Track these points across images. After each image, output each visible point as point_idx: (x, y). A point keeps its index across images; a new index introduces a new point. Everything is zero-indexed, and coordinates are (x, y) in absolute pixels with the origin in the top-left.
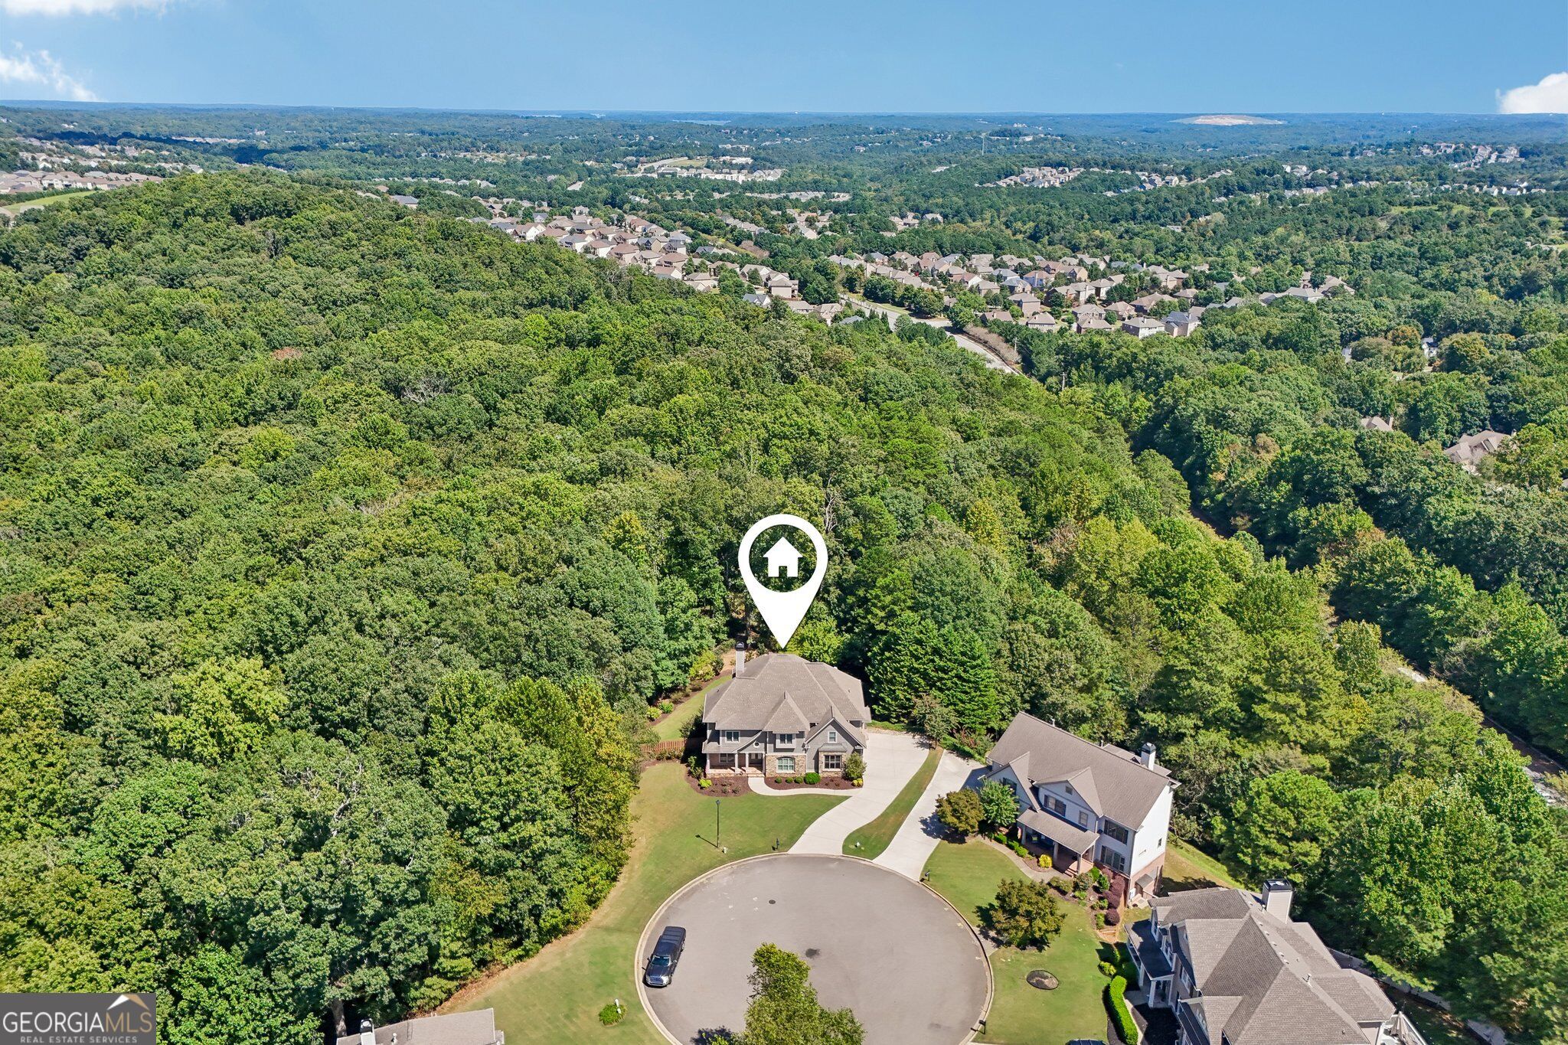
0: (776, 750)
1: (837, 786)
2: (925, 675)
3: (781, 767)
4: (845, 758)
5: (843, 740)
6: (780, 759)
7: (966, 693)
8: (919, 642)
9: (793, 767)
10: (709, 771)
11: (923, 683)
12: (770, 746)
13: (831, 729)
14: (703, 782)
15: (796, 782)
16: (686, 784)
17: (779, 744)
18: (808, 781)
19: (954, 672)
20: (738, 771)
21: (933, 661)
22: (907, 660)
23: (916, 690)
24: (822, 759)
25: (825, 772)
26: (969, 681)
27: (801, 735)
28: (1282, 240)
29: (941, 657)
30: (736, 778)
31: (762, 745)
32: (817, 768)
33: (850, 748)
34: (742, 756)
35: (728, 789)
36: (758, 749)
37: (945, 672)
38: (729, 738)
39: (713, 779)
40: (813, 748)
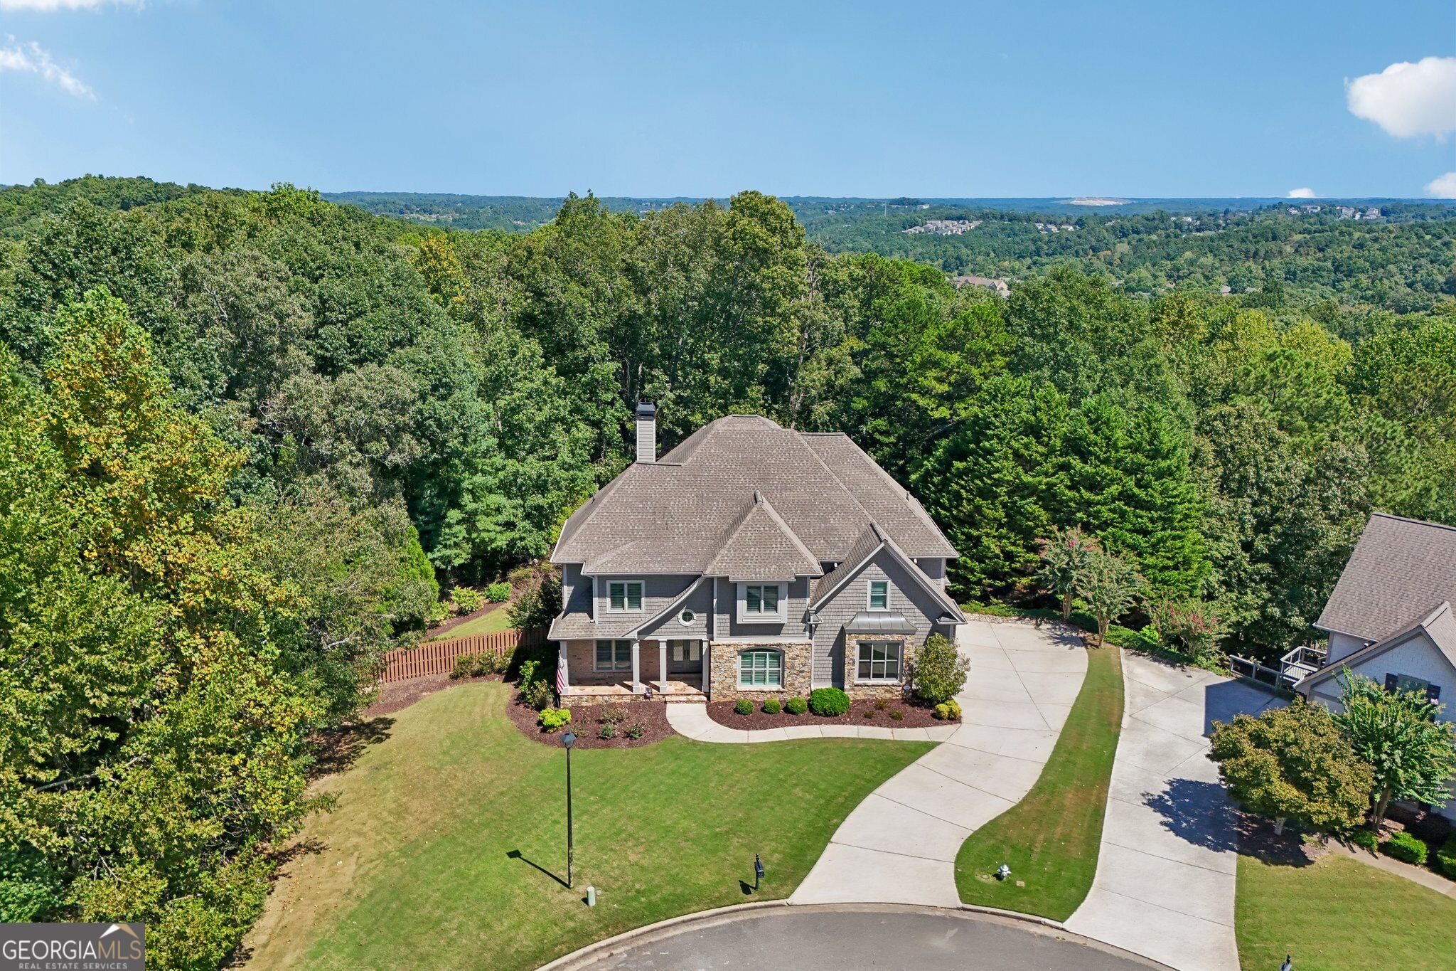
0: (738, 630)
1: (895, 720)
2: (1048, 498)
3: (747, 677)
4: (911, 651)
5: (906, 603)
6: (746, 654)
7: (1145, 533)
8: (1034, 431)
9: (779, 679)
10: (568, 691)
11: (1044, 516)
12: (721, 620)
13: (875, 572)
14: (549, 715)
15: (789, 713)
16: (506, 722)
17: (745, 615)
18: (817, 710)
19: (1114, 489)
20: (640, 688)
21: (1065, 467)
22: (1008, 470)
23: (1027, 534)
24: (852, 651)
25: (858, 687)
26: (1149, 506)
27: (798, 588)
28: (1192, 263)
29: (1084, 457)
30: (634, 707)
31: (700, 619)
32: (838, 677)
33: (924, 625)
34: (650, 649)
35: (614, 729)
36: (690, 628)
37: (1094, 486)
38: (617, 602)
39: (575, 709)
40: (829, 624)
